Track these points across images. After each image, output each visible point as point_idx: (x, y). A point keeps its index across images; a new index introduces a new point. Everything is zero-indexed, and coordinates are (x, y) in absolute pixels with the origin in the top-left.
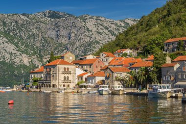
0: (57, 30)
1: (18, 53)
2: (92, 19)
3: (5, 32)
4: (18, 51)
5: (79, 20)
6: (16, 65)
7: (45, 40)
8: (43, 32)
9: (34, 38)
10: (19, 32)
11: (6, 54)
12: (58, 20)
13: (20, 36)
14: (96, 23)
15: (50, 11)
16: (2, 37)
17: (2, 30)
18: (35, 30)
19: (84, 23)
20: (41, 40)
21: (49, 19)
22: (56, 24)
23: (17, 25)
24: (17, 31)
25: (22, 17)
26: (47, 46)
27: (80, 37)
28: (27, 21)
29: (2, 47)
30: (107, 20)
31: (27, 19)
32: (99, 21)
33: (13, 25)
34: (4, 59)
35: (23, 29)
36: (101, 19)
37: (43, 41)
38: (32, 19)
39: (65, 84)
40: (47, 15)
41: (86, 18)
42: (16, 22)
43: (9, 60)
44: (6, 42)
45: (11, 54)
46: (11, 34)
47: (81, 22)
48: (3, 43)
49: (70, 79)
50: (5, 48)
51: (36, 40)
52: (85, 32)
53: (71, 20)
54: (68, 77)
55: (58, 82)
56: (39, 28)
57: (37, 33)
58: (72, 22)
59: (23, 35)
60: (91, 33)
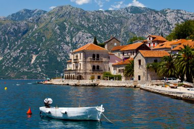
0: (138, 24)
2: (173, 13)
3: (89, 27)
5: (160, 14)
7: (127, 35)
8: (125, 27)
9: (116, 33)
10: (102, 27)
12: (139, 15)
13: (103, 31)
14: (177, 17)
15: (132, 7)
16: (86, 32)
17: (87, 26)
18: (117, 25)
19: (165, 17)
20: (123, 34)
21: (131, 14)
22: (137, 18)
23: (100, 21)
24: (101, 27)
25: (106, 14)
27: (160, 31)
28: (109, 17)
29: (87, 42)
30: (187, 13)
31: (110, 15)
32: (179, 15)
33: (96, 21)
35: (106, 24)
36: (182, 12)
37: (125, 36)
38: (114, 15)
40: (129, 11)
41: (167, 12)
42: (99, 18)
44: (90, 37)
46: (95, 30)
47: (161, 16)
48: (87, 38)
49: (100, 69)
51: (118, 35)
52: (165, 25)
53: (151, 14)
54: (98, 67)
55: (85, 73)
56: (121, 23)
57: (120, 28)
58: (152, 16)
59: (106, 30)
60: (171, 27)
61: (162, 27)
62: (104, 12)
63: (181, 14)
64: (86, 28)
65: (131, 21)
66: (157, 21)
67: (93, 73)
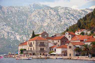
1: (13, 32)
2: (63, 9)
3: (5, 18)
4: (13, 31)
5: (54, 10)
6: (11, 40)
7: (31, 23)
8: (29, 18)
9: (24, 22)
11: (5, 33)
12: (39, 10)
13: (14, 21)
14: (65, 12)
15: (34, 4)
16: (2, 21)
17: (3, 17)
18: (24, 16)
19: (57, 12)
20: (28, 23)
21: (34, 9)
22: (38, 13)
24: (13, 18)
25: (16, 8)
26: (32, 27)
27: (54, 21)
28: (19, 11)
31: (19, 9)
32: (67, 11)
33: (10, 13)
34: (4, 36)
35: (16, 16)
36: (69, 9)
37: (30, 24)
38: (22, 10)
39: (41, 53)
40: (32, 7)
41: (58, 8)
42: (12, 12)
43: (7, 37)
44: (5, 25)
45: (8, 33)
46: (8, 20)
48: (3, 26)
49: (44, 50)
50: (4, 29)
51: (25, 23)
53: (48, 10)
54: (43, 48)
55: (37, 52)
56: (27, 15)
57: (26, 19)
58: (49, 11)
59: (16, 20)
60: (61, 19)
61: (55, 19)
62: (15, 8)
63: (69, 10)
64: (2, 18)
65: (34, 14)
66: (52, 15)
67: (41, 52)
